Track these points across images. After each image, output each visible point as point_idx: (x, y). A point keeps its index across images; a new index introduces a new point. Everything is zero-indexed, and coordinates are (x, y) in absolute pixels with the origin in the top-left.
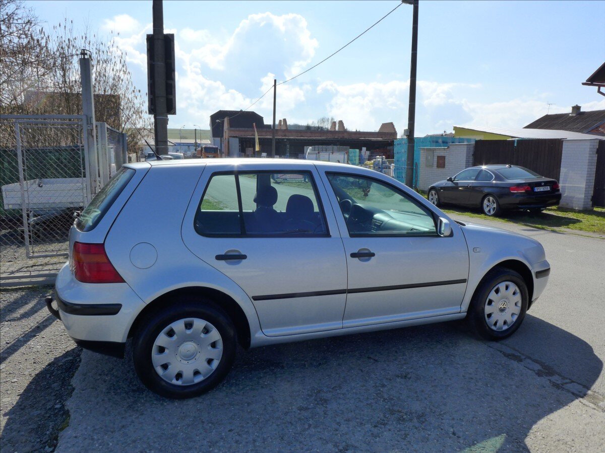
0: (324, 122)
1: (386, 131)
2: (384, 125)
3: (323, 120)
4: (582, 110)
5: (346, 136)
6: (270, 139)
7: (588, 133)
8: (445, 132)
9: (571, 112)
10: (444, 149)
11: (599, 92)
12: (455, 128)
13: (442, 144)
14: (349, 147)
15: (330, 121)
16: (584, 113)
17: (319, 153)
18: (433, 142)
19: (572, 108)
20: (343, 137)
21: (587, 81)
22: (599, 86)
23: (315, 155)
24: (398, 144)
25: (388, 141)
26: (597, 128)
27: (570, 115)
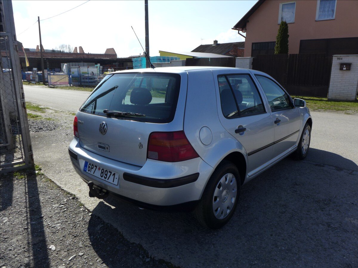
0: (63, 47)
1: (109, 53)
2: (108, 50)
3: (62, 46)
4: (218, 43)
5: (85, 57)
6: (40, 58)
7: (224, 55)
8: (140, 54)
9: (213, 44)
10: (168, 63)
11: (239, 33)
12: (160, 52)
13: (163, 61)
14: (94, 63)
15: (67, 47)
16: (219, 44)
17: (79, 67)
18: (158, 59)
19: (213, 42)
20: (83, 57)
21: (234, 27)
22: (239, 30)
23: (77, 69)
24: (135, 61)
25: (114, 60)
26: (228, 52)
27: (213, 45)
